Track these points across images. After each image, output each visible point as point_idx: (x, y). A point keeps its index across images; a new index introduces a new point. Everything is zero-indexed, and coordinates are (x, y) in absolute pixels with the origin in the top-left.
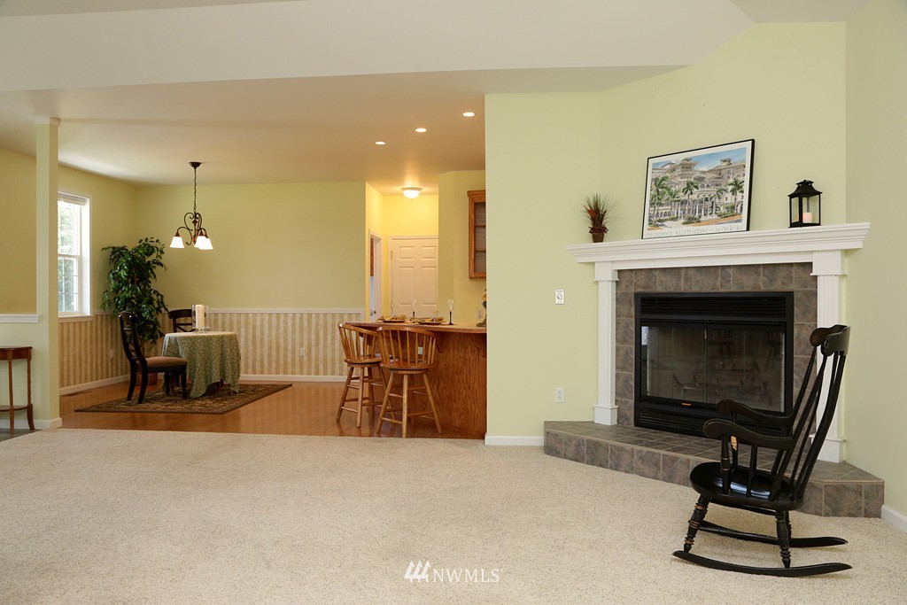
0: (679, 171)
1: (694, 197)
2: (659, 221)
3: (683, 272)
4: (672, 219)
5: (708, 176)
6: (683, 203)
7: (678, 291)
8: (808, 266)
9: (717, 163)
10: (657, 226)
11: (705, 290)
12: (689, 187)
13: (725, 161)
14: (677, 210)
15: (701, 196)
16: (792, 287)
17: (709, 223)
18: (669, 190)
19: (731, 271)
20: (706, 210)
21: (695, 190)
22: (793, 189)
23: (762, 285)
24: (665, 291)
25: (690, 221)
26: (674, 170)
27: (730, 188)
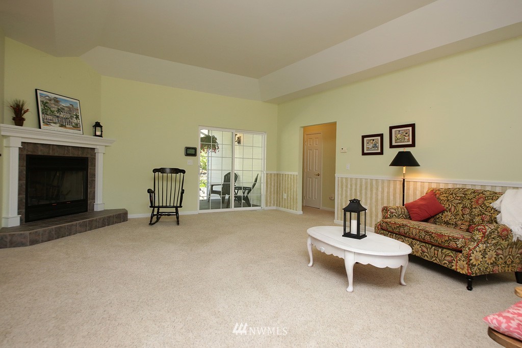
0: (53, 102)
1: (62, 116)
2: (48, 122)
3: (51, 147)
4: (54, 123)
5: (66, 109)
6: (58, 117)
7: (49, 155)
8: (94, 149)
9: (68, 105)
10: (47, 124)
11: (60, 155)
12: (59, 111)
13: (71, 105)
14: (56, 120)
15: (65, 116)
16: (89, 156)
17: (70, 128)
18: (50, 109)
19: (70, 148)
20: (67, 123)
21: (61, 113)
22: (94, 124)
23: (79, 154)
24: (43, 154)
25: (62, 126)
26: (50, 100)
27: (75, 116)
